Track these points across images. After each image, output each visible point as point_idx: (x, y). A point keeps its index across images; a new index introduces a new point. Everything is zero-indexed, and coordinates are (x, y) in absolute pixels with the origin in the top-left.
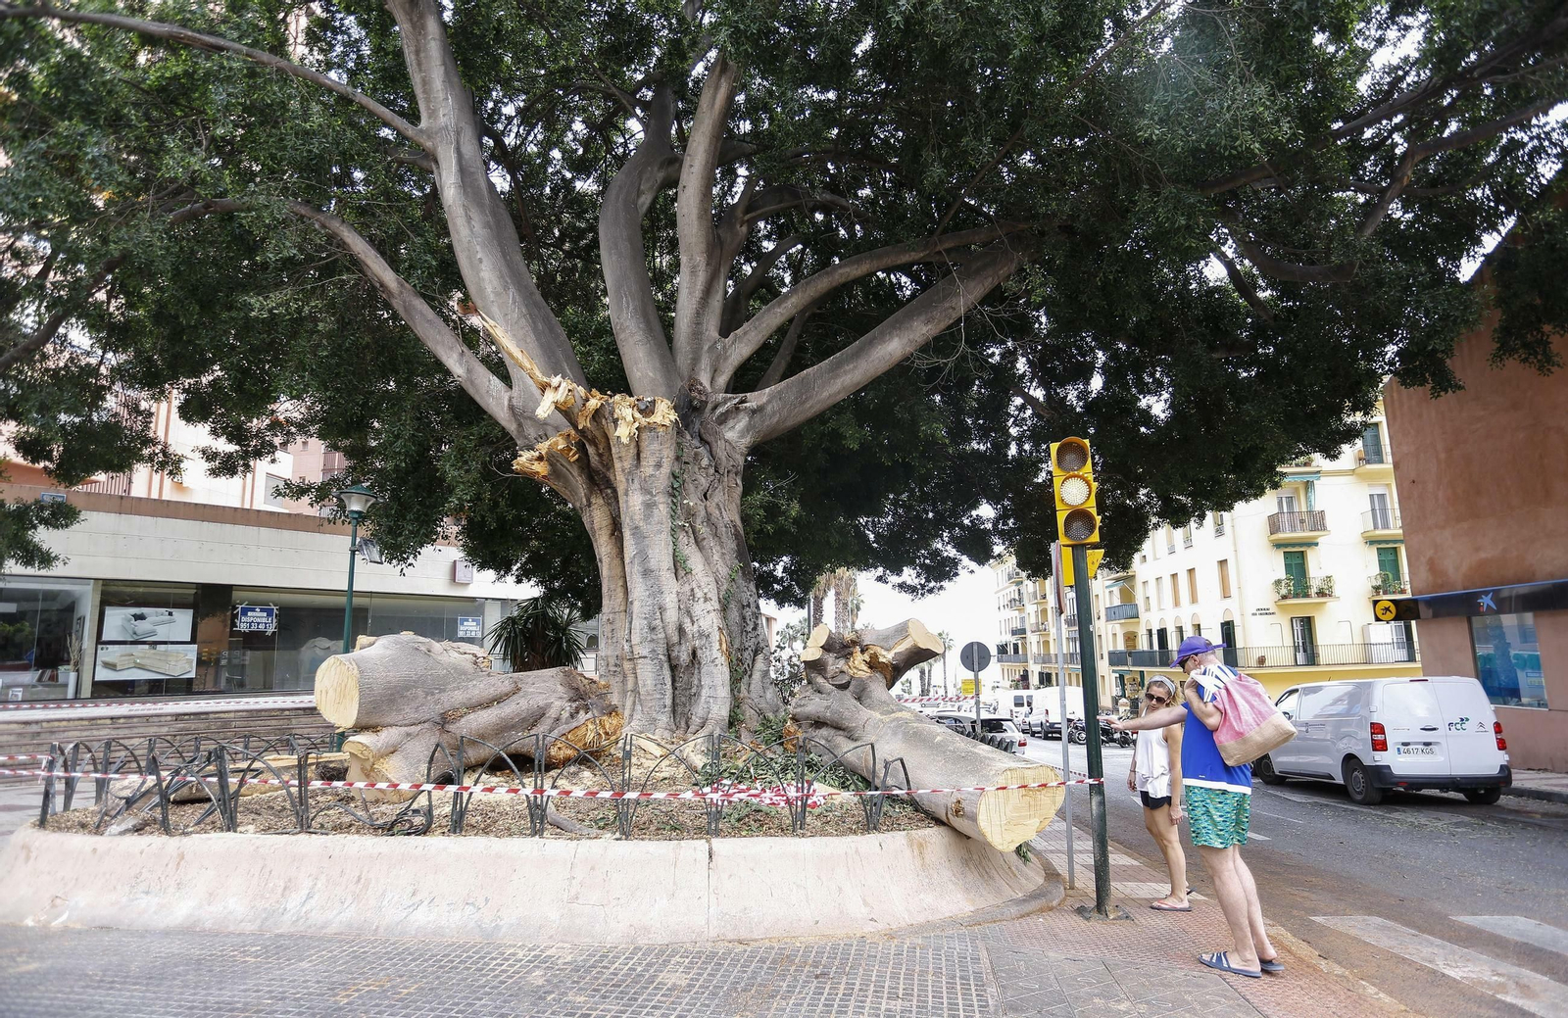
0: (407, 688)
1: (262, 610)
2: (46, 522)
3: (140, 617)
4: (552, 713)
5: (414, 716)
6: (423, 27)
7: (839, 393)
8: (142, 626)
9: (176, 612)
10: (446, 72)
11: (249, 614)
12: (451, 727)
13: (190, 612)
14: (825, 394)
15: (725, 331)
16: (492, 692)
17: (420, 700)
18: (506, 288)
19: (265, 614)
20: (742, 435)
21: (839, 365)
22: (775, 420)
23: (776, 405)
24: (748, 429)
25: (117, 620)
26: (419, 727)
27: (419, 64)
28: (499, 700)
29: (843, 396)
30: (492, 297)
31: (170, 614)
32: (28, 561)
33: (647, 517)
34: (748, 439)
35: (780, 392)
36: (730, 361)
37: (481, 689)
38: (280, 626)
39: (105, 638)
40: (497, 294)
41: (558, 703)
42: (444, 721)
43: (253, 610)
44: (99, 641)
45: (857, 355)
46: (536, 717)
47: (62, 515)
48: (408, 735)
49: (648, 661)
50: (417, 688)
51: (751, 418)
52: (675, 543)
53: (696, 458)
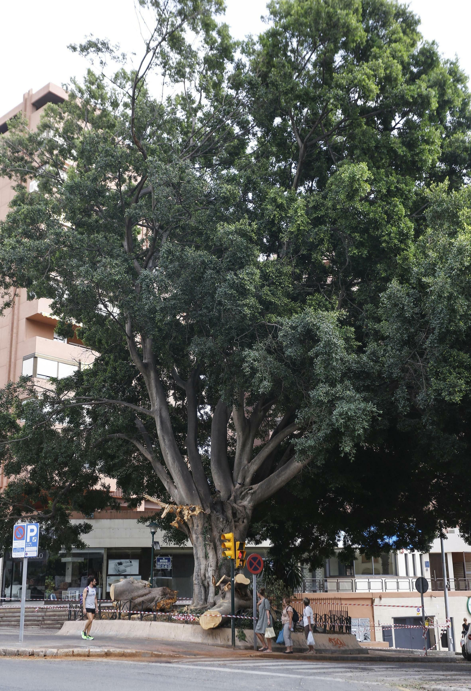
1: (166, 559)
2: (82, 531)
3: (120, 564)
4: (156, 599)
5: (126, 598)
6: (150, 375)
7: (281, 483)
8: (122, 568)
9: (133, 561)
10: (157, 389)
11: (161, 561)
13: (138, 561)
14: (276, 484)
15: (249, 461)
16: (144, 593)
18: (174, 462)
19: (167, 561)
20: (249, 502)
21: (279, 473)
22: (260, 495)
23: (259, 491)
24: (251, 500)
25: (112, 564)
26: (127, 601)
27: (150, 389)
28: (146, 595)
29: (283, 484)
30: (171, 465)
31: (131, 562)
32: (78, 547)
33: (197, 541)
34: (252, 503)
35: (262, 485)
36: (250, 472)
37: (141, 592)
38: (173, 566)
39: (109, 573)
40: (172, 465)
41: (158, 596)
42: (132, 600)
43: (162, 559)
44: (107, 575)
45: (286, 468)
46: (152, 600)
47: (87, 528)
48: (124, 602)
50: (126, 592)
51: (252, 496)
52: (206, 549)
53: (218, 519)
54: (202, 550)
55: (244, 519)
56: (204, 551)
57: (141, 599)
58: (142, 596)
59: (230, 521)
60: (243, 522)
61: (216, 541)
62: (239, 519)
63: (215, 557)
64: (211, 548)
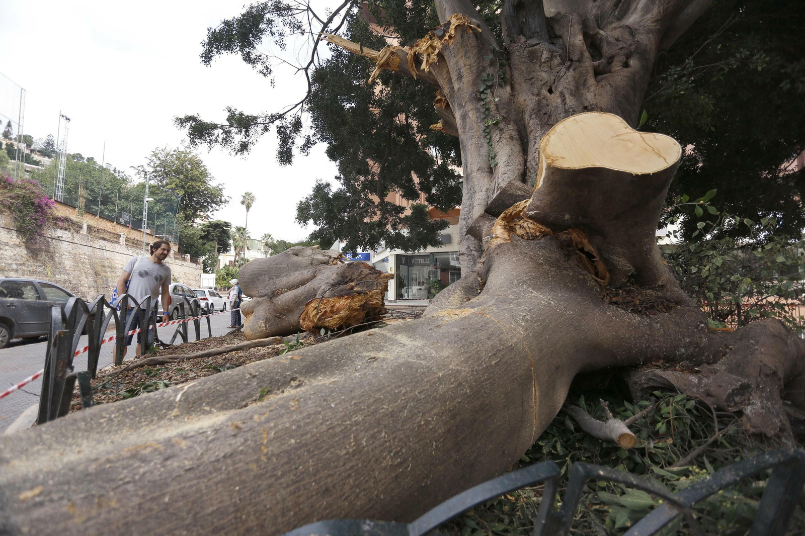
0: (260, 275)
5: (262, 291)
12: (275, 300)
16: (299, 278)
17: (267, 282)
26: (262, 299)
28: (303, 283)
37: (295, 276)
41: (323, 287)
42: (274, 295)
48: (258, 302)
49: (465, 257)
50: (265, 275)
52: (490, 143)
53: (533, 56)
54: (479, 147)
55: (628, 56)
56: (484, 151)
57: (289, 295)
58: (297, 286)
59: (575, 57)
60: (626, 65)
61: (527, 117)
62: (611, 59)
63: (518, 160)
64: (506, 135)
